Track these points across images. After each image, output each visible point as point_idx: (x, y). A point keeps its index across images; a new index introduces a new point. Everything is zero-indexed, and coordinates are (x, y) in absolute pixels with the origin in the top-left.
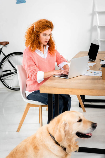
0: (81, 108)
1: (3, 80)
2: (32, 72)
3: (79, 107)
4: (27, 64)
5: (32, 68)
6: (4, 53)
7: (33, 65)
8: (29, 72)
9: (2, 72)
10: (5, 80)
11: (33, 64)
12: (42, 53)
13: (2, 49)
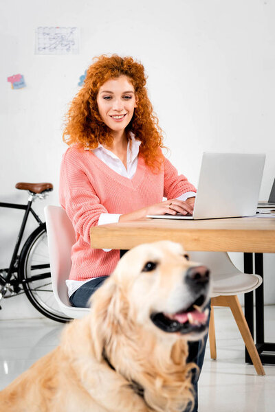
0: (252, 366)
1: (31, 290)
2: (82, 216)
3: (246, 362)
4: (71, 192)
5: (85, 204)
6: (37, 214)
7: (90, 197)
8: (74, 218)
9: (29, 268)
10: (37, 292)
11: (89, 192)
12: (120, 163)
13: (33, 203)
